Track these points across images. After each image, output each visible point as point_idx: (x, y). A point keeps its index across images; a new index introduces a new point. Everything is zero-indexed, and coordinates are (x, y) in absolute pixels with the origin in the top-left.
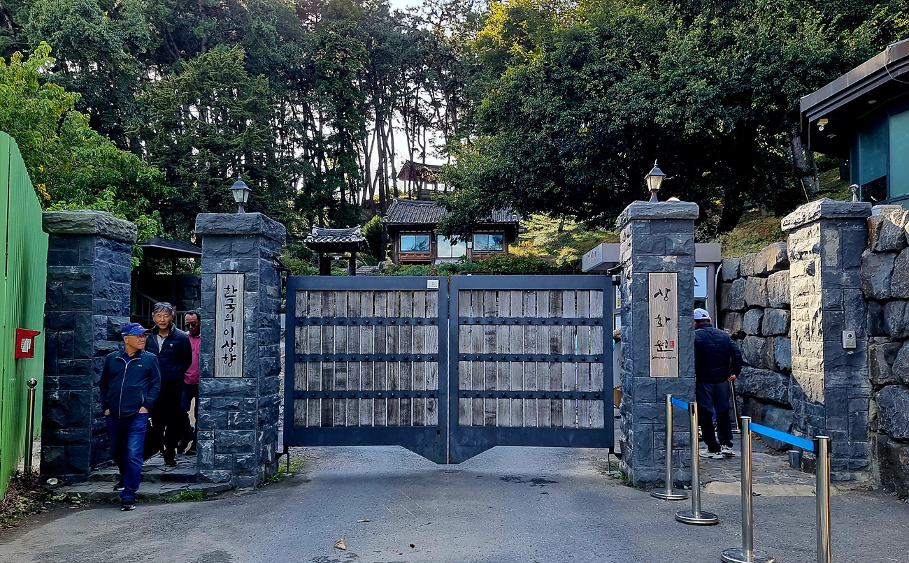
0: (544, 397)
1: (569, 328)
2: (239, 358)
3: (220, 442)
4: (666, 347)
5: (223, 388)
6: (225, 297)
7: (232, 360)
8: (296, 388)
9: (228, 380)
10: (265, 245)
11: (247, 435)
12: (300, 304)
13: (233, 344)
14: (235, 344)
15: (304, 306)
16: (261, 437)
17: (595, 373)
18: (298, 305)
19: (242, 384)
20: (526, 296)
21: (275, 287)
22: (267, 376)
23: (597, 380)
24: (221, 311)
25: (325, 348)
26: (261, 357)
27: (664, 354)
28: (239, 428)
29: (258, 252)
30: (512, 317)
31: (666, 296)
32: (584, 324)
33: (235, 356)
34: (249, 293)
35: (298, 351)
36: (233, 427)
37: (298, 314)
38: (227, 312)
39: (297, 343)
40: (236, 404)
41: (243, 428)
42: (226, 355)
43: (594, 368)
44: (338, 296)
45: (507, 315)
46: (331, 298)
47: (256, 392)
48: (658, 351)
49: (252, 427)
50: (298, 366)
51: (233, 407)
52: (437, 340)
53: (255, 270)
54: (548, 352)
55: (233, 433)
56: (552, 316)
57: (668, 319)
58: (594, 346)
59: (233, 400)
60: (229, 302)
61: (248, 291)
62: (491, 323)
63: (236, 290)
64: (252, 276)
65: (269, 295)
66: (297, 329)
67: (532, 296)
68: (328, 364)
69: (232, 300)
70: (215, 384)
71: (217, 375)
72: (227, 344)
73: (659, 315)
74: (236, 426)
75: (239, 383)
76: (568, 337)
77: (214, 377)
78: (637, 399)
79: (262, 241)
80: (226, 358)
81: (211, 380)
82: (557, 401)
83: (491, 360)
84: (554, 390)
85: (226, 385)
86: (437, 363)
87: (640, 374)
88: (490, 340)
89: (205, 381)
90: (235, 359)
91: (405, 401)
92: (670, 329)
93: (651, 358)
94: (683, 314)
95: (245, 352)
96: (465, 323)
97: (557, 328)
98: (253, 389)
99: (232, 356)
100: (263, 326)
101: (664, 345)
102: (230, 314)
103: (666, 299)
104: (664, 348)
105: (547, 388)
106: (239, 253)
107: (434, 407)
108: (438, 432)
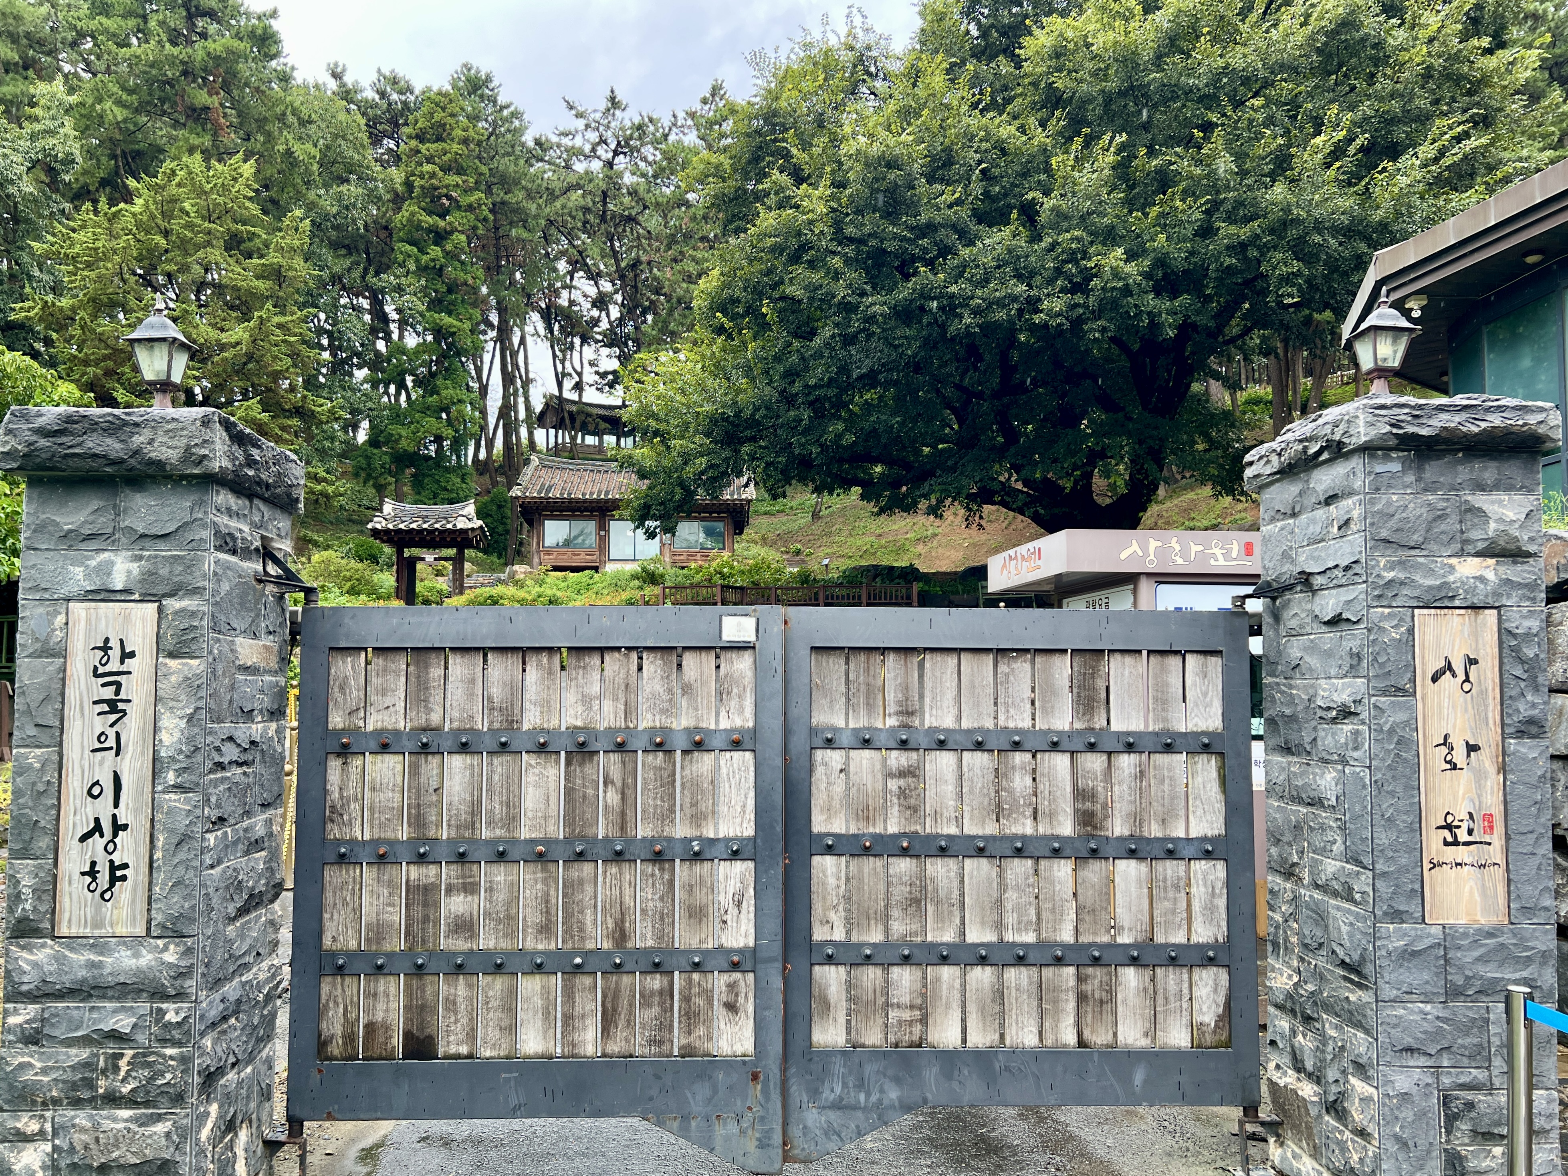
0: (1059, 961)
1: (1126, 762)
2: (136, 875)
3: (72, 1149)
4: (1470, 832)
5: (82, 973)
6: (96, 675)
7: (113, 880)
8: (327, 942)
9: (99, 945)
10: (229, 512)
11: (161, 1128)
12: (342, 689)
13: (118, 828)
14: (125, 827)
15: (355, 694)
16: (210, 1124)
17: (1202, 889)
18: (336, 693)
19: (146, 959)
20: (1003, 668)
21: (268, 641)
22: (232, 920)
23: (1210, 909)
24: (78, 723)
25: (418, 821)
26: (212, 867)
27: (1461, 853)
28: (130, 1102)
29: (206, 534)
30: (965, 725)
31: (1467, 680)
32: (1168, 748)
33: (125, 866)
34: (173, 663)
35: (334, 832)
36: (113, 1100)
37: (336, 720)
38: (100, 724)
39: (332, 807)
40: (124, 1023)
41: (147, 1104)
42: (93, 864)
43: (1200, 876)
44: (458, 666)
45: (948, 722)
46: (436, 672)
47: (190, 984)
48: (1446, 843)
49: (179, 1099)
50: (333, 876)
51: (115, 1036)
52: (752, 794)
53: (196, 591)
54: (1066, 828)
55: (115, 1120)
56: (1078, 725)
57: (1472, 748)
58: (1199, 812)
59: (115, 1011)
60: (108, 693)
61: (172, 655)
62: (904, 745)
63: (132, 655)
64: (183, 610)
65: (245, 669)
66: (334, 765)
67: (1022, 667)
68: (424, 870)
69: (118, 685)
70: (59, 959)
71: (63, 930)
72: (98, 828)
73: (1446, 737)
74: (123, 1097)
75: (137, 955)
76: (1125, 787)
77: (54, 938)
78: (1388, 992)
79: (224, 498)
80: (92, 873)
81: (43, 946)
82: (1097, 974)
83: (905, 852)
84: (1085, 939)
85: (92, 965)
86: (751, 865)
87: (1397, 916)
88: (902, 793)
89: (23, 948)
90: (124, 878)
91: (656, 982)
92: (1480, 776)
93: (1426, 866)
94: (1520, 734)
95: (158, 855)
96: (829, 743)
97: (1094, 762)
98: (183, 974)
99: (113, 868)
100: (220, 766)
101: (1465, 826)
102: (111, 733)
103: (1467, 687)
104: (1462, 836)
105: (1067, 936)
106: (143, 536)
107: (741, 1000)
108: (755, 1077)
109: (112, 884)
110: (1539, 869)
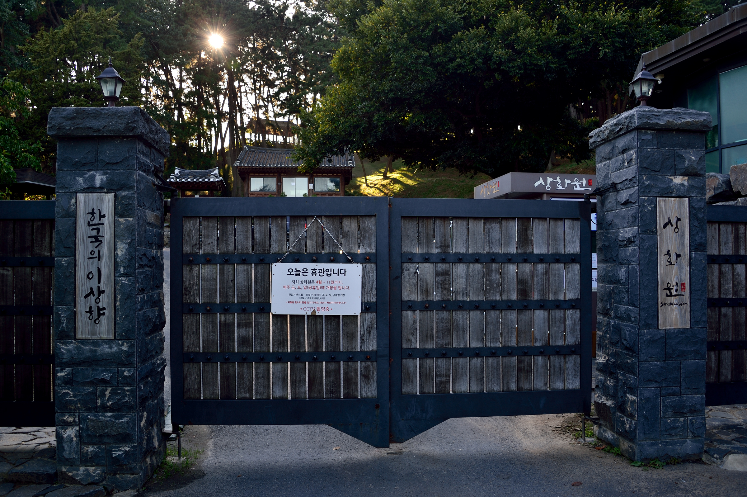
0: (510, 355)
1: (540, 267)
2: (109, 313)
3: (88, 429)
4: (676, 291)
5: (88, 354)
6: (89, 225)
7: (99, 315)
8: (186, 348)
9: (96, 343)
10: (144, 154)
11: (124, 420)
12: (189, 235)
13: (100, 292)
14: (103, 292)
15: (195, 237)
16: (144, 420)
17: (571, 322)
18: (186, 237)
19: (115, 349)
20: (488, 226)
21: (156, 213)
22: (148, 335)
23: (573, 331)
24: (82, 246)
25: (224, 294)
26: (140, 310)
27: (674, 300)
28: (111, 409)
29: (135, 162)
30: (471, 251)
31: (677, 227)
32: (557, 261)
33: (104, 309)
34: (122, 220)
35: (187, 299)
36: (105, 408)
37: (187, 249)
38: (91, 247)
39: (186, 288)
40: (107, 376)
41: (118, 410)
42: (91, 308)
43: (570, 316)
44: (239, 226)
45: (463, 250)
46: (230, 227)
47: (135, 360)
48: (667, 296)
49: (131, 408)
50: (187, 319)
51: (104, 382)
52: (375, 283)
53: (130, 188)
54: (514, 296)
55: (105, 417)
56: (520, 251)
57: (678, 256)
58: (570, 289)
59: (103, 371)
60: (94, 233)
61: (121, 216)
62: (443, 261)
63: (104, 216)
64: (125, 196)
65: (149, 224)
66: (186, 270)
67: (496, 226)
68: (227, 316)
69: (98, 230)
70: (77, 348)
71: (79, 336)
72: (92, 292)
73: (669, 251)
74: (108, 407)
75: (111, 347)
76: (539, 278)
77: (75, 339)
78: (643, 357)
79: (141, 146)
80: (90, 312)
81: (71, 343)
82: (526, 359)
83: (444, 309)
84: (522, 344)
85: (91, 351)
86: (374, 314)
87: (647, 326)
88: (443, 282)
89: (63, 344)
90: (104, 314)
91: (332, 366)
92: (681, 268)
93: (660, 305)
94: (696, 250)
95: (118, 304)
96: (410, 260)
97: (527, 268)
98: (130, 355)
99: (99, 309)
100: (142, 266)
101: (675, 288)
102: (96, 251)
103: (677, 230)
104: (674, 293)
105: (513, 343)
106: (108, 163)
107: (371, 374)
108: (377, 407)
109: (99, 317)
110: (702, 305)
